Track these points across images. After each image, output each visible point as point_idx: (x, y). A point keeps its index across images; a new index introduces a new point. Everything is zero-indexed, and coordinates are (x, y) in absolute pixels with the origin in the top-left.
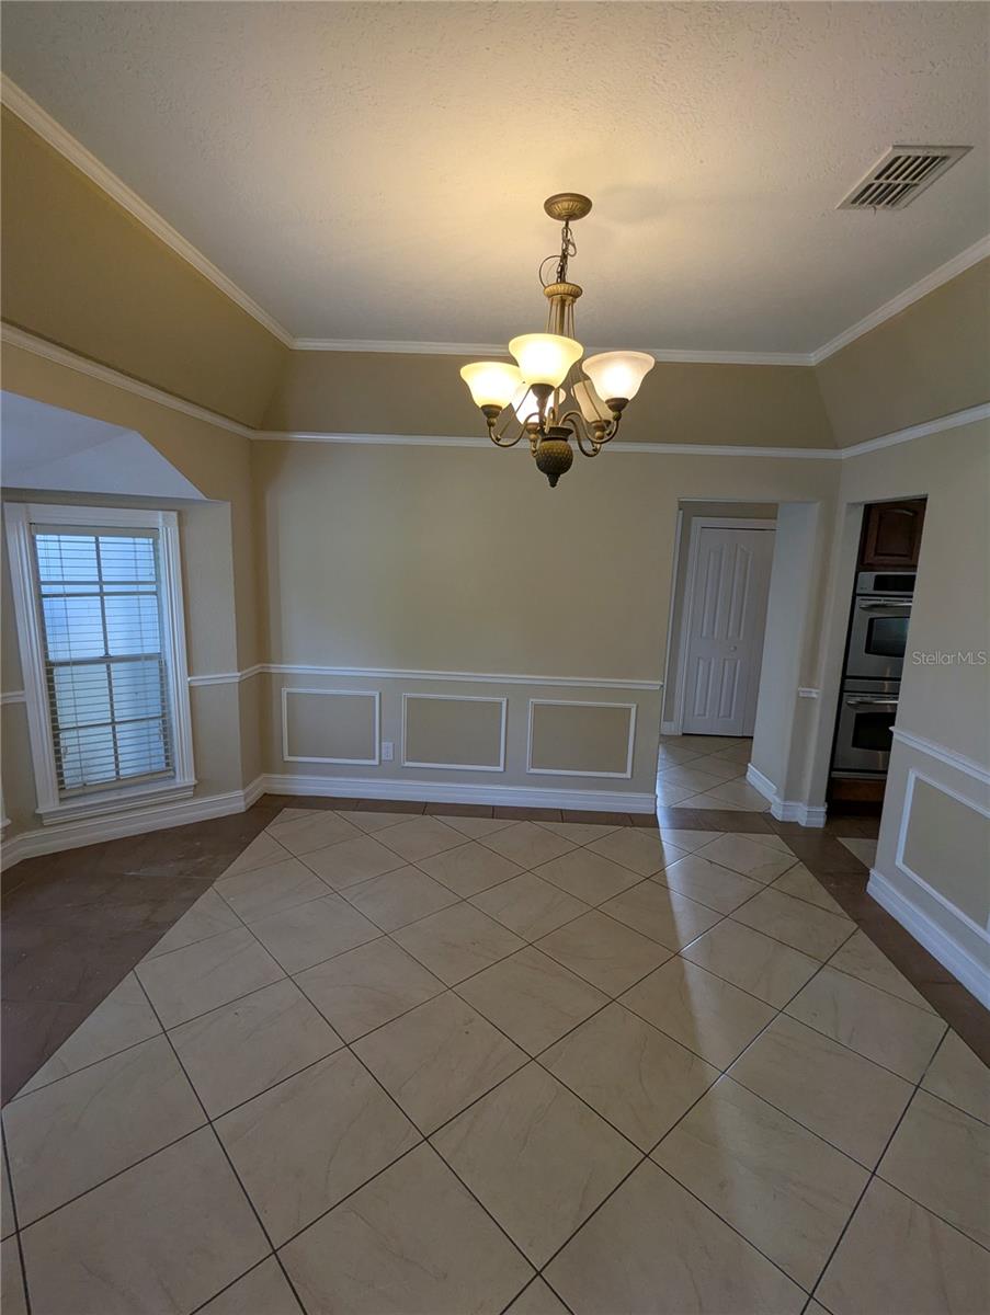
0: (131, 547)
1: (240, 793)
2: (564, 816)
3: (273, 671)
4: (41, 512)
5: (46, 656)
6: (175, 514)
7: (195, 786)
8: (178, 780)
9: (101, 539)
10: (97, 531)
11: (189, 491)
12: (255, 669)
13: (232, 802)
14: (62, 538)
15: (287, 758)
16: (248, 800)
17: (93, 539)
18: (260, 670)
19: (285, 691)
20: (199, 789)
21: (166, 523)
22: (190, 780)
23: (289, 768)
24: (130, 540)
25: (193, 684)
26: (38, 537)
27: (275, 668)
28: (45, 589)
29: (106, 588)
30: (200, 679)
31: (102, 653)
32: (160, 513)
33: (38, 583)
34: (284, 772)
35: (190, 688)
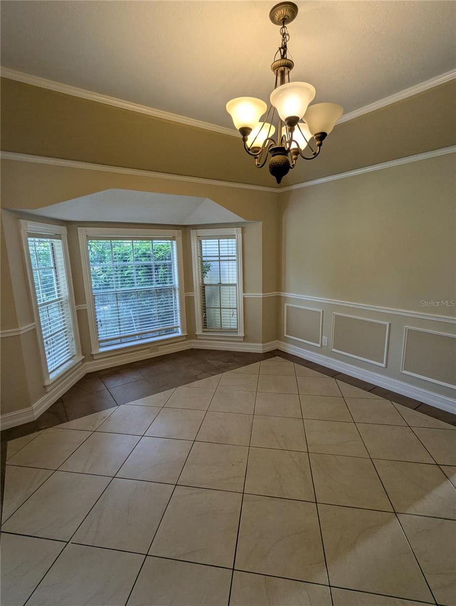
0: (227, 243)
1: (261, 345)
3: (282, 295)
4: (201, 232)
5: (203, 281)
6: (240, 229)
7: (244, 337)
8: (239, 333)
9: (220, 240)
10: (219, 237)
11: (242, 220)
12: (274, 294)
13: (257, 348)
15: (286, 335)
16: (264, 349)
17: (218, 240)
18: (278, 295)
19: (286, 305)
21: (237, 232)
22: (242, 334)
23: (287, 340)
24: (227, 240)
25: (245, 296)
26: (202, 241)
27: (283, 294)
28: (204, 259)
29: (221, 258)
30: (248, 295)
31: (219, 282)
32: (235, 229)
33: (201, 256)
34: (284, 341)
35: (244, 298)
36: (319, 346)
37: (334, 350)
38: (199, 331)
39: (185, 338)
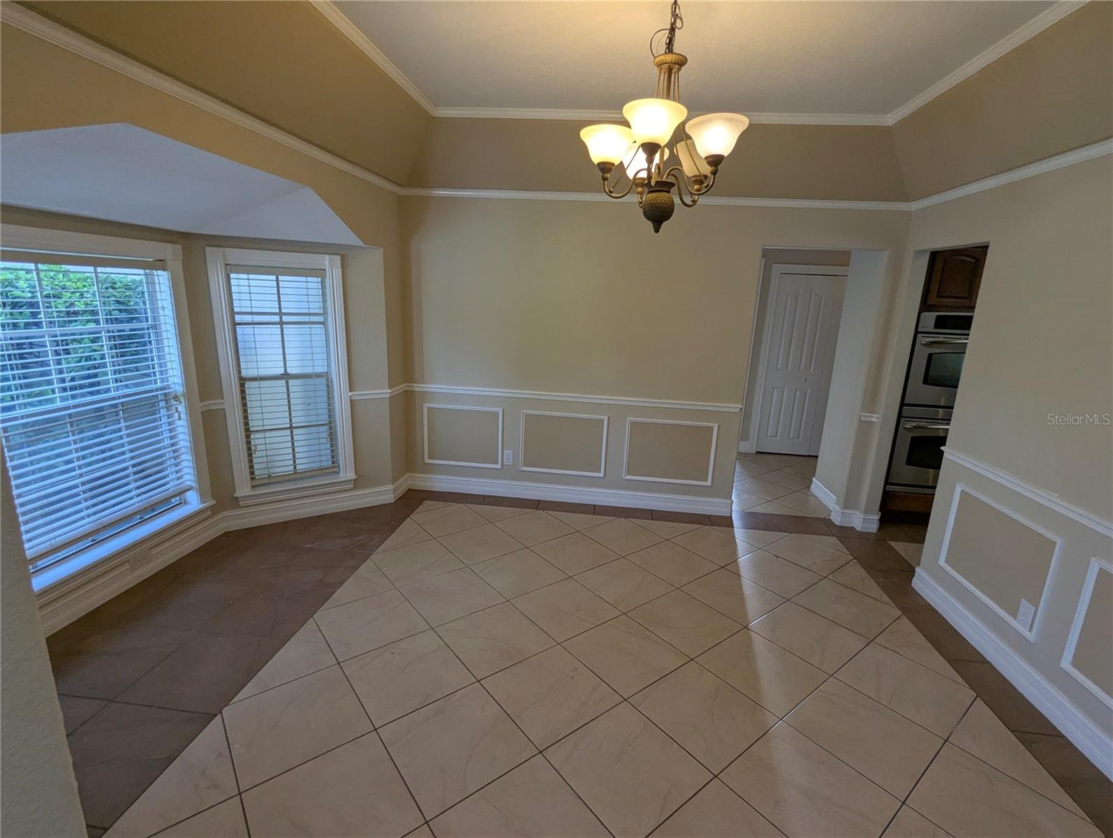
0: (304, 285)
1: (390, 487)
2: (653, 515)
3: (416, 389)
4: (235, 255)
5: (240, 372)
6: (338, 258)
7: (355, 480)
8: (342, 475)
9: (280, 278)
10: (277, 271)
11: (351, 239)
12: (402, 387)
13: (384, 494)
14: (251, 276)
15: (427, 461)
16: (396, 494)
17: (274, 278)
18: (406, 389)
19: (426, 406)
20: (357, 483)
21: (331, 264)
22: (351, 475)
23: (428, 469)
24: (303, 279)
25: (354, 398)
26: (232, 276)
27: (418, 387)
28: (238, 318)
29: (285, 319)
30: (359, 394)
31: (282, 371)
32: (327, 256)
33: (233, 314)
34: (425, 472)
35: (351, 401)
36: (499, 466)
37: (524, 468)
38: (243, 489)
39: (209, 513)
